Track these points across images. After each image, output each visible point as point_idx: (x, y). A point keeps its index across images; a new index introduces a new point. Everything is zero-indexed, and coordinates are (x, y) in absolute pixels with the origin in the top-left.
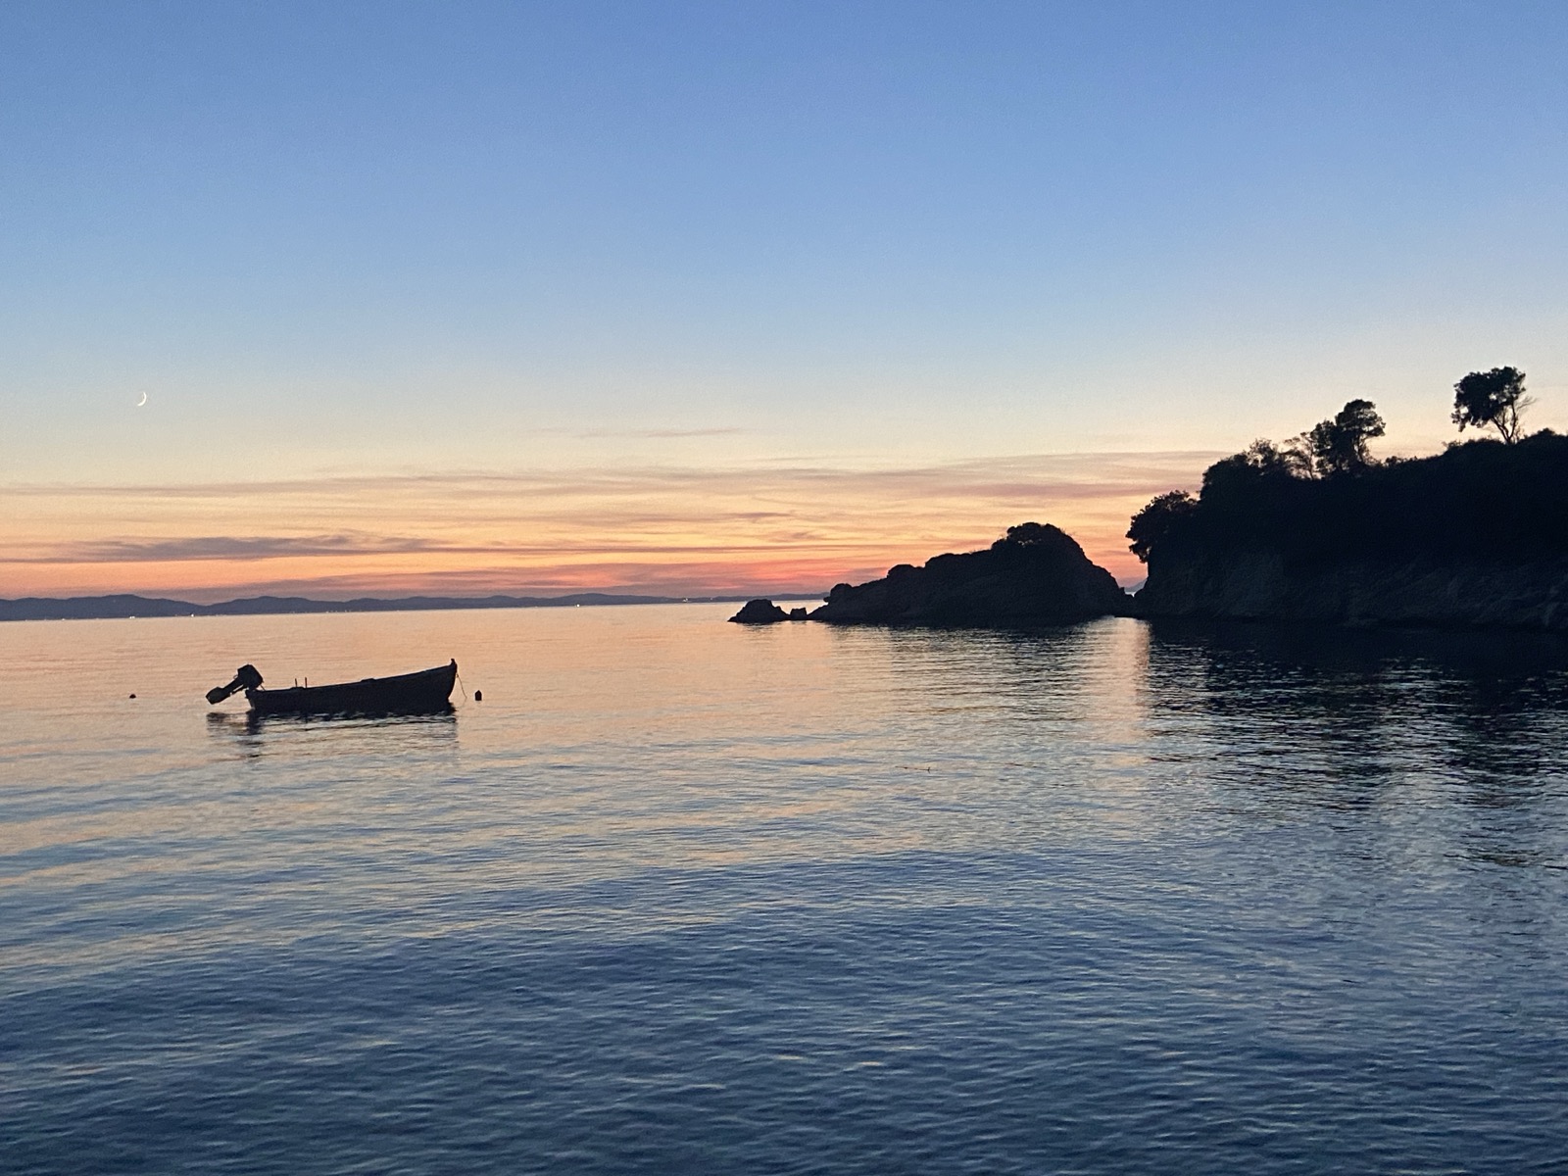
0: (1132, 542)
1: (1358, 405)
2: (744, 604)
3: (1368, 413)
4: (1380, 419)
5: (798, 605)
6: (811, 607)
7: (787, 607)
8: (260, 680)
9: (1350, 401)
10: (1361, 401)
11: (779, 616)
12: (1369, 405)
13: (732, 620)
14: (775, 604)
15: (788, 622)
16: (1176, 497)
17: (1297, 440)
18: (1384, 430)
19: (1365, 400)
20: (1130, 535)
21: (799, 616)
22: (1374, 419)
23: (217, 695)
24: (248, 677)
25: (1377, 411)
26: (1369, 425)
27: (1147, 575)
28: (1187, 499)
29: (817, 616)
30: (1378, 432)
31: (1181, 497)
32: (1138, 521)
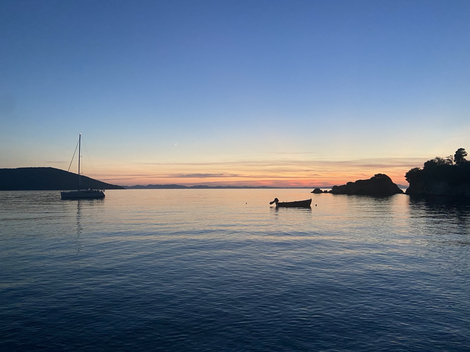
0: (406, 178)
1: (461, 149)
2: (314, 189)
3: (463, 151)
4: (466, 152)
5: (326, 190)
6: (328, 190)
7: (323, 190)
8: (278, 201)
9: (459, 148)
10: (462, 148)
11: (321, 192)
12: (464, 149)
13: (311, 192)
14: (321, 189)
15: (324, 193)
16: (417, 169)
17: (449, 157)
18: (467, 155)
19: (463, 148)
20: (405, 177)
21: (326, 192)
22: (464, 153)
23: (271, 203)
24: (276, 200)
25: (466, 151)
26: (464, 154)
27: (409, 185)
28: (419, 169)
29: (330, 192)
30: (466, 155)
31: (418, 169)
32: (407, 174)
